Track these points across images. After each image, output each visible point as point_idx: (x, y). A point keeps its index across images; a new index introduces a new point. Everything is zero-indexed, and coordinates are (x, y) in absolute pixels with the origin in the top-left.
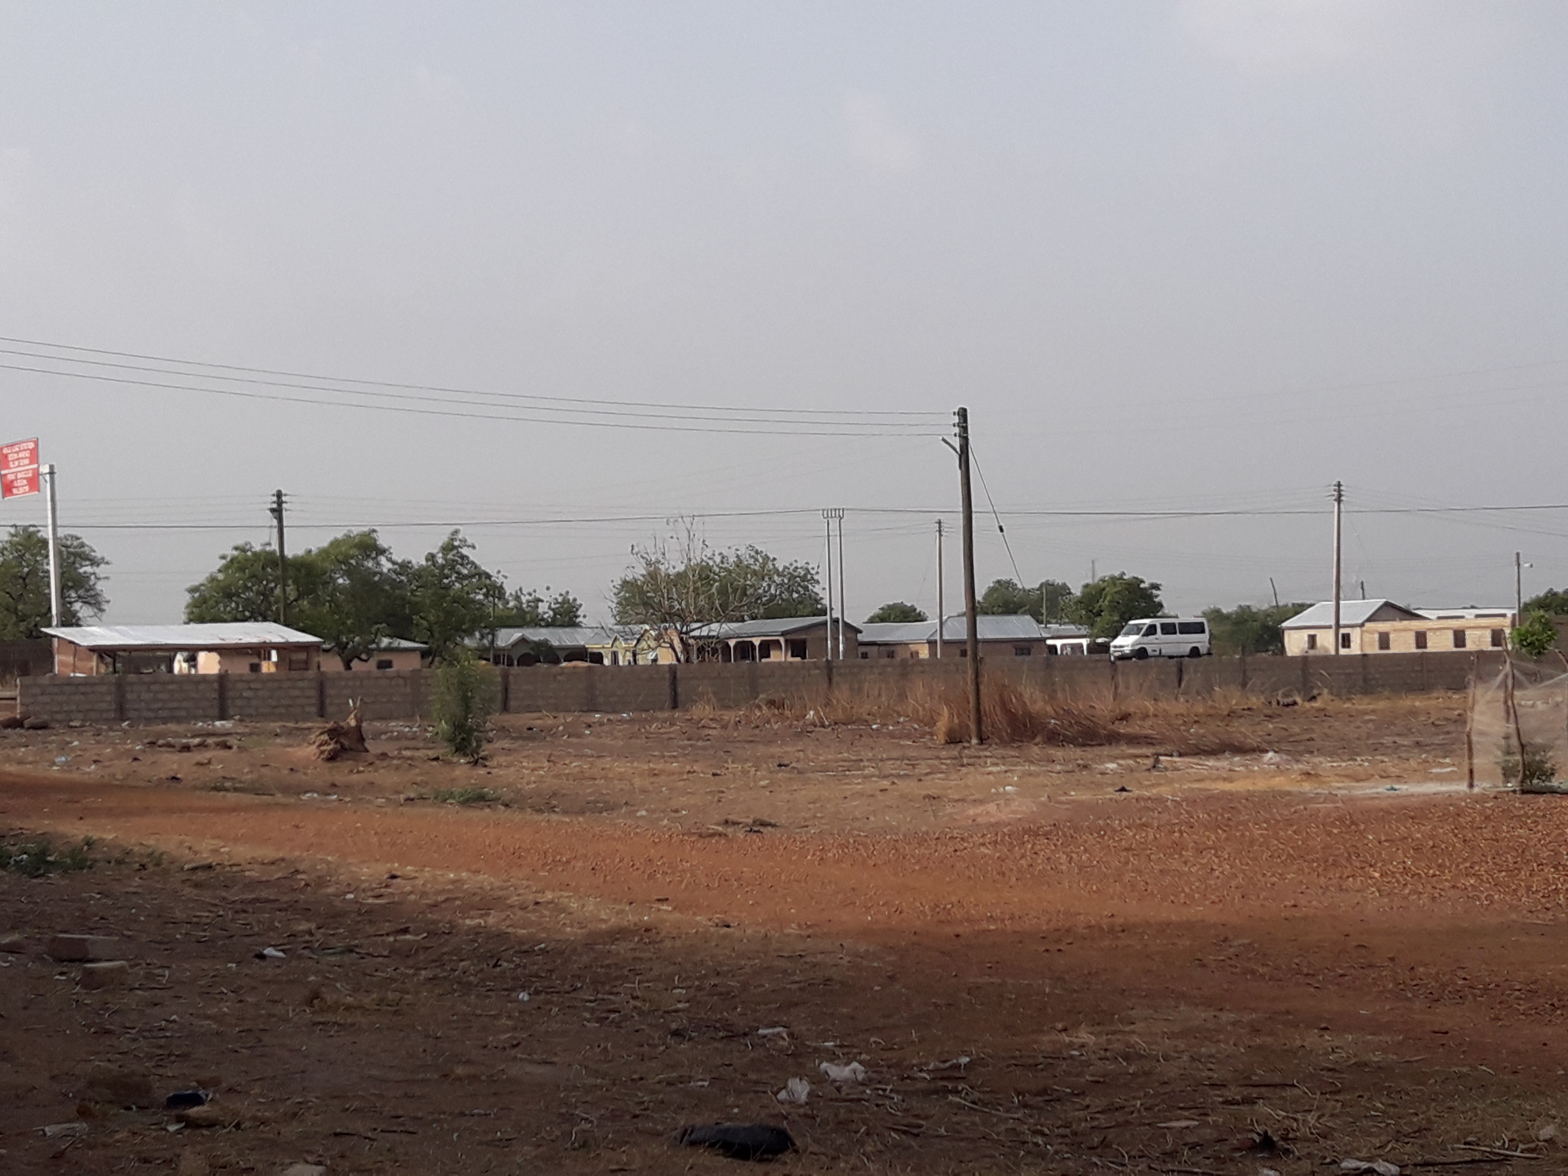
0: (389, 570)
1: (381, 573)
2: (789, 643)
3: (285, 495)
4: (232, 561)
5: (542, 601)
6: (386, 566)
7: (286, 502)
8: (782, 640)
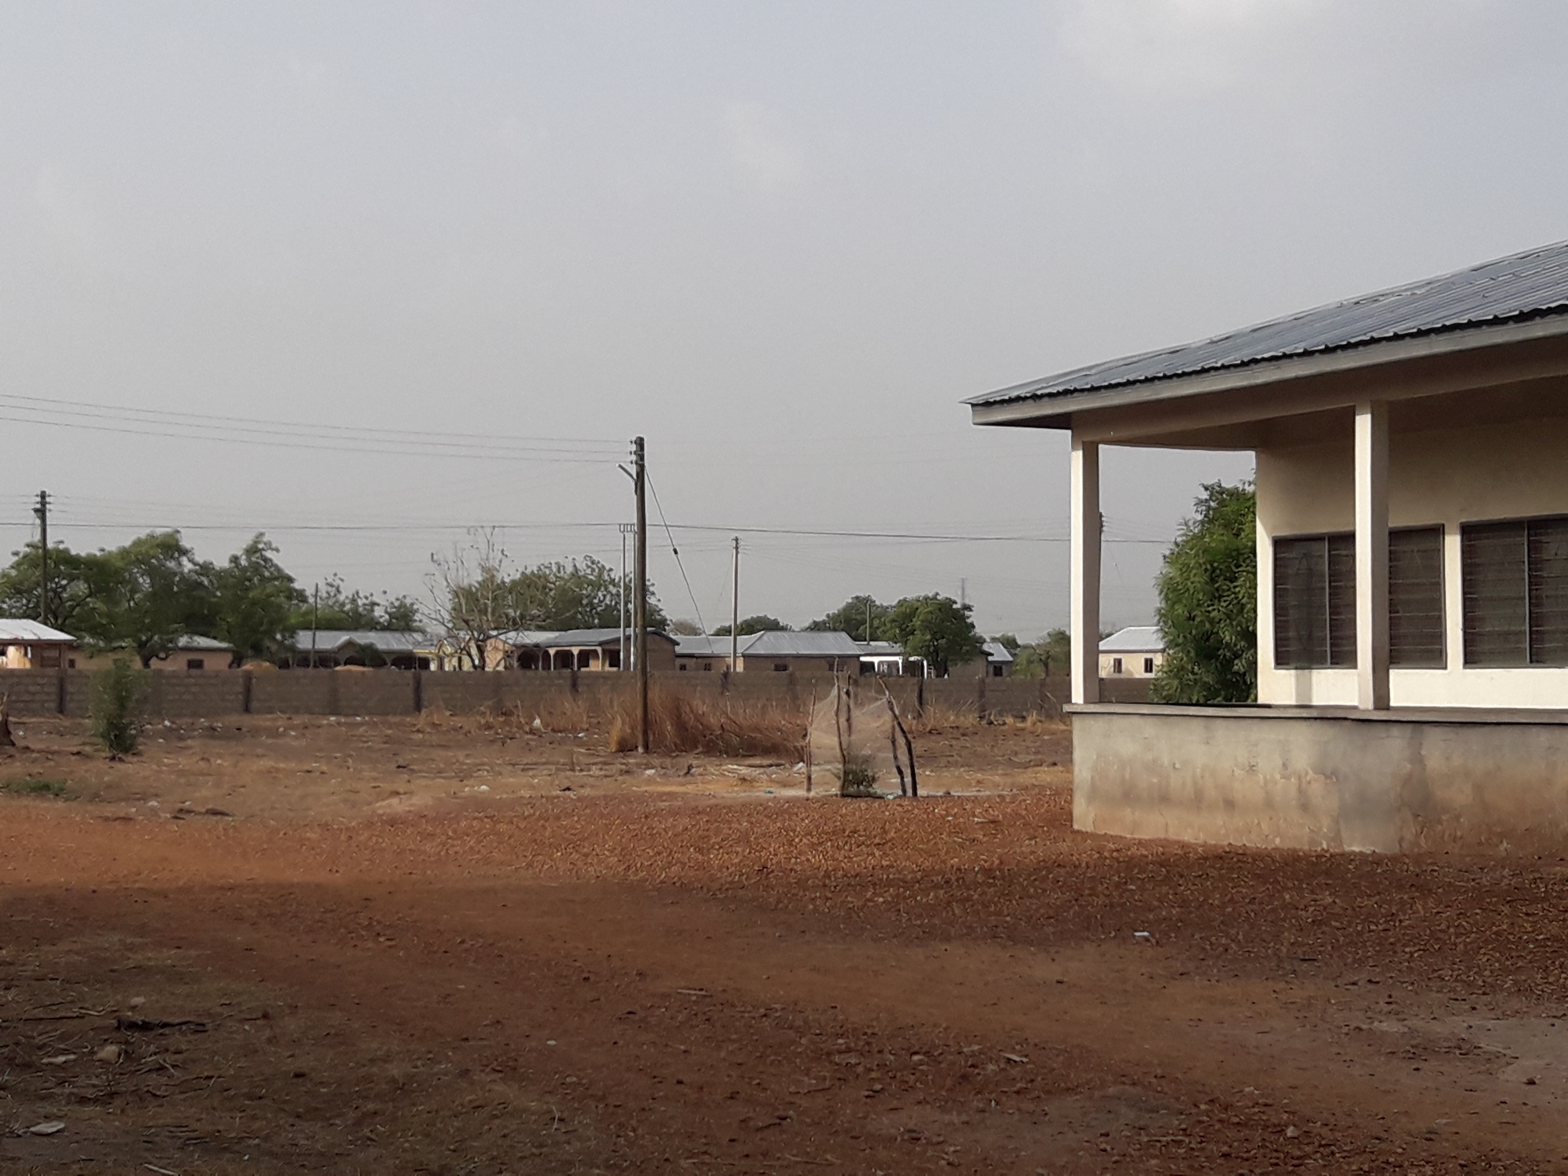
0: (190, 571)
1: (182, 573)
2: (607, 654)
3: (49, 496)
4: (25, 557)
5: (378, 605)
6: (187, 566)
7: (50, 503)
8: (599, 649)
